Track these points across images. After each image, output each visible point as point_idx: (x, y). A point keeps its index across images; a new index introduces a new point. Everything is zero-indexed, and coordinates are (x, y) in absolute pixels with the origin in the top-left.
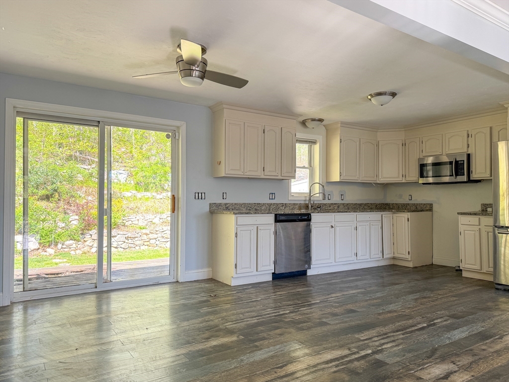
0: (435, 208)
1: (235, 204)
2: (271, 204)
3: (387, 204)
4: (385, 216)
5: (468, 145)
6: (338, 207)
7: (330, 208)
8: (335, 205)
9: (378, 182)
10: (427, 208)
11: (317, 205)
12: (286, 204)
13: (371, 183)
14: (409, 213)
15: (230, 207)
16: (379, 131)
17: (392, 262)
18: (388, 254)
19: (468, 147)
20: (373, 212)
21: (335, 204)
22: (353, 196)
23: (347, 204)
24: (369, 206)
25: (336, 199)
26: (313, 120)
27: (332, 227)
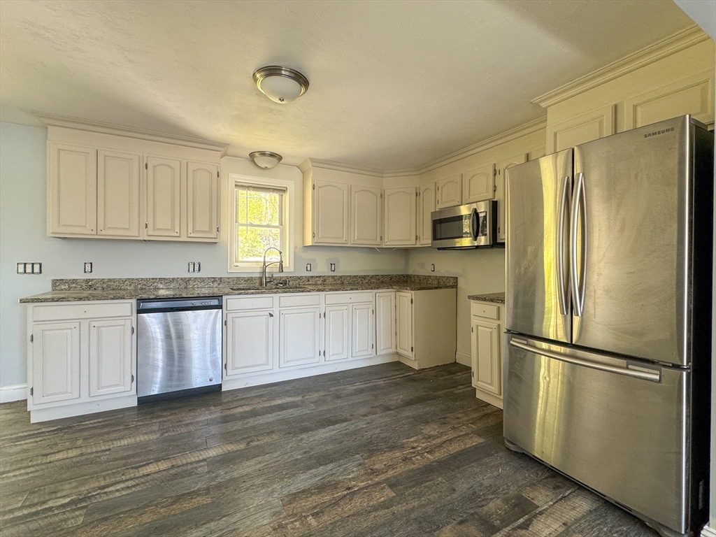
0: (461, 283)
1: (110, 280)
2: (190, 279)
3: (408, 276)
4: (380, 295)
5: (495, 186)
6: (325, 281)
7: (310, 283)
8: (317, 279)
9: (384, 247)
10: (451, 284)
11: (284, 279)
12: (221, 278)
13: (374, 248)
14: (413, 292)
15: (98, 285)
16: (385, 175)
17: (396, 359)
18: (384, 349)
19: (495, 191)
20: (357, 289)
21: (317, 277)
22: (350, 266)
23: (341, 277)
24: (379, 279)
25: (321, 269)
26: (263, 154)
27: (271, 315)
